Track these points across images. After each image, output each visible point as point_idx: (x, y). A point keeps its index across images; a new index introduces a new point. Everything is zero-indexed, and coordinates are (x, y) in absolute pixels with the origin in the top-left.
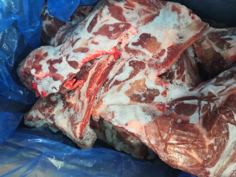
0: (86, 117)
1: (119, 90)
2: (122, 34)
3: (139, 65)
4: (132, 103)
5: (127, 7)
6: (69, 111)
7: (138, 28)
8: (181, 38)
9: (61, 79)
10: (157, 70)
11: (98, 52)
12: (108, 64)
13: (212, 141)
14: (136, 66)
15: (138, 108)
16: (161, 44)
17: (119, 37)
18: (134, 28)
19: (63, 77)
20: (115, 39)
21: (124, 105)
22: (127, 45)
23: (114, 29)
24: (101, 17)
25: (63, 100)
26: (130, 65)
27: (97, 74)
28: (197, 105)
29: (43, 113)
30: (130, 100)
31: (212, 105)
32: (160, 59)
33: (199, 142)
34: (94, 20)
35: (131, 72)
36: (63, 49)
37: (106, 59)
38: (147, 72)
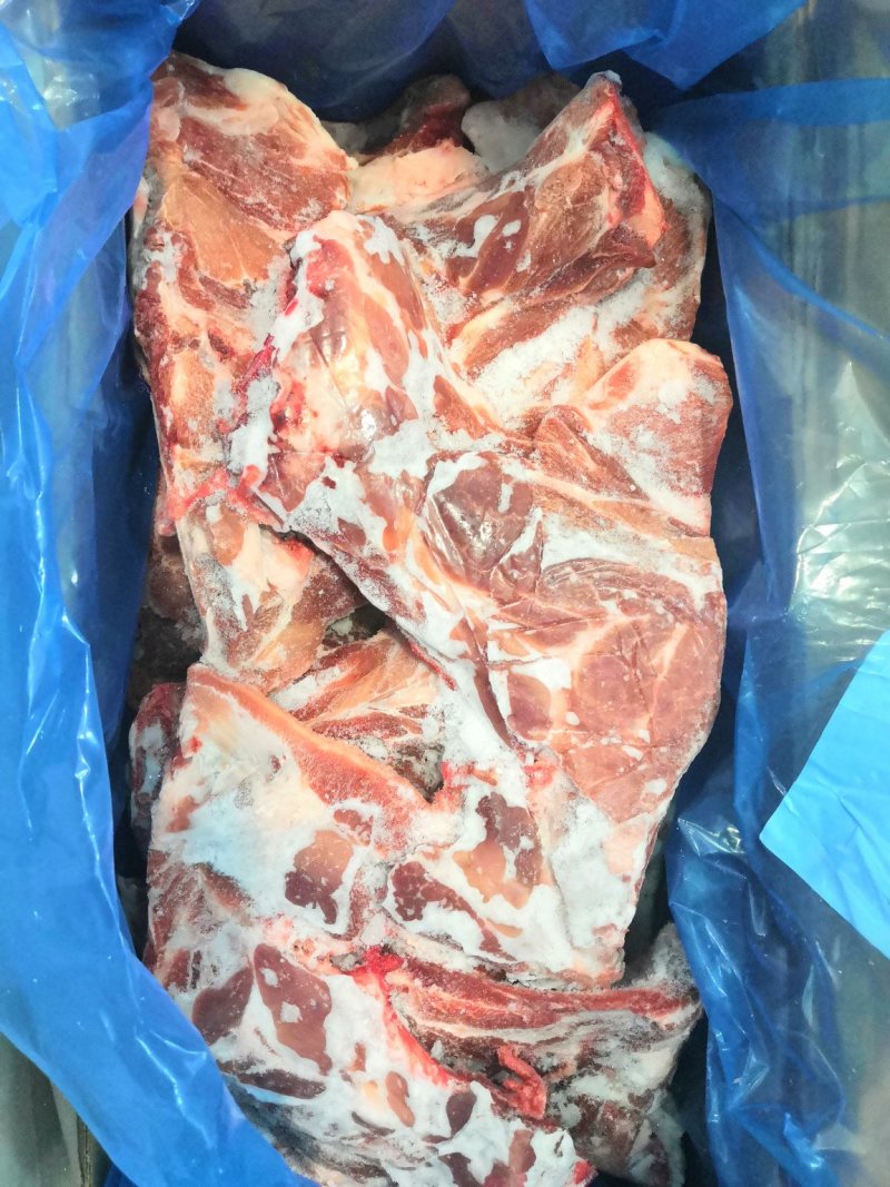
0: (627, 1006)
1: (513, 931)
2: (302, 967)
3: (411, 888)
4: (546, 876)
5: (190, 979)
6: (608, 1055)
7: (267, 917)
8: (277, 765)
9: (526, 1140)
10: (411, 815)
11: (392, 1038)
12: (426, 985)
13: (611, 606)
14: (419, 895)
15: (562, 854)
16: (318, 832)
17: (314, 974)
18: (269, 932)
19: (517, 1135)
20: (325, 988)
21: (563, 901)
22: (337, 937)
23: (290, 1003)
24: (250, 1063)
25: (570, 1082)
26: (418, 915)
27: (470, 1014)
28: (506, 673)
29: (631, 1135)
30: (541, 886)
31: (495, 626)
32: (371, 818)
33: (624, 647)
34: (271, 1083)
35: (445, 907)
36: (404, 1159)
37: (403, 995)
38: (430, 850)
